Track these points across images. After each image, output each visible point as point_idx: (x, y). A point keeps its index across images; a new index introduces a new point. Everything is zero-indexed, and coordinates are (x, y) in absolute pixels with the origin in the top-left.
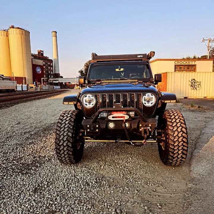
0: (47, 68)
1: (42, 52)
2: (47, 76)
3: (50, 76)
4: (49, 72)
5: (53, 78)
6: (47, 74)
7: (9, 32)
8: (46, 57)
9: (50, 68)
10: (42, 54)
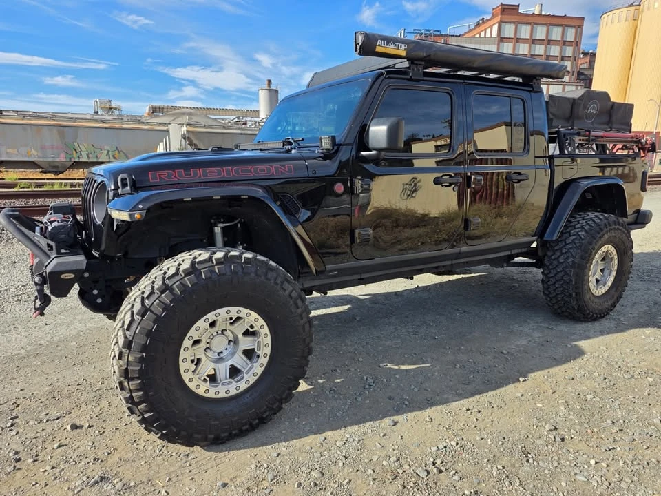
7: (642, 7)
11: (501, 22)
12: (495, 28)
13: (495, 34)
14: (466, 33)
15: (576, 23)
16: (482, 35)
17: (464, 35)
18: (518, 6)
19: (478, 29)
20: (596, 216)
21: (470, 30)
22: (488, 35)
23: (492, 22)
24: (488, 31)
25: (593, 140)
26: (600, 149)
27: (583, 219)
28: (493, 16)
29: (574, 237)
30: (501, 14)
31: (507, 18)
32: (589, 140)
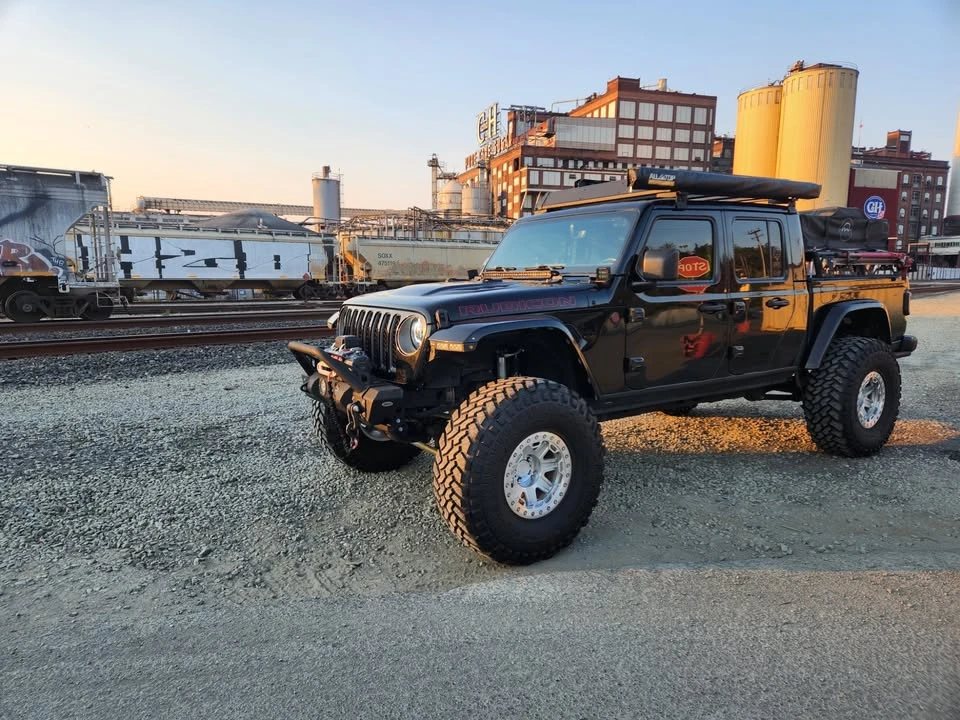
0: (918, 195)
1: (904, 138)
2: (915, 226)
3: (923, 229)
4: (925, 212)
5: (937, 235)
6: (912, 219)
7: (784, 89)
8: (922, 153)
9: (933, 197)
10: (906, 145)
11: (619, 100)
12: (612, 106)
13: (612, 114)
14: (574, 111)
15: (706, 102)
16: (596, 114)
17: (572, 113)
18: (639, 80)
19: (589, 108)
20: (859, 341)
21: (580, 108)
22: (603, 115)
23: (608, 99)
24: (603, 109)
25: (851, 262)
26: (857, 270)
27: (845, 344)
28: (609, 91)
29: (836, 366)
30: (619, 89)
31: (625, 94)
32: (847, 262)
